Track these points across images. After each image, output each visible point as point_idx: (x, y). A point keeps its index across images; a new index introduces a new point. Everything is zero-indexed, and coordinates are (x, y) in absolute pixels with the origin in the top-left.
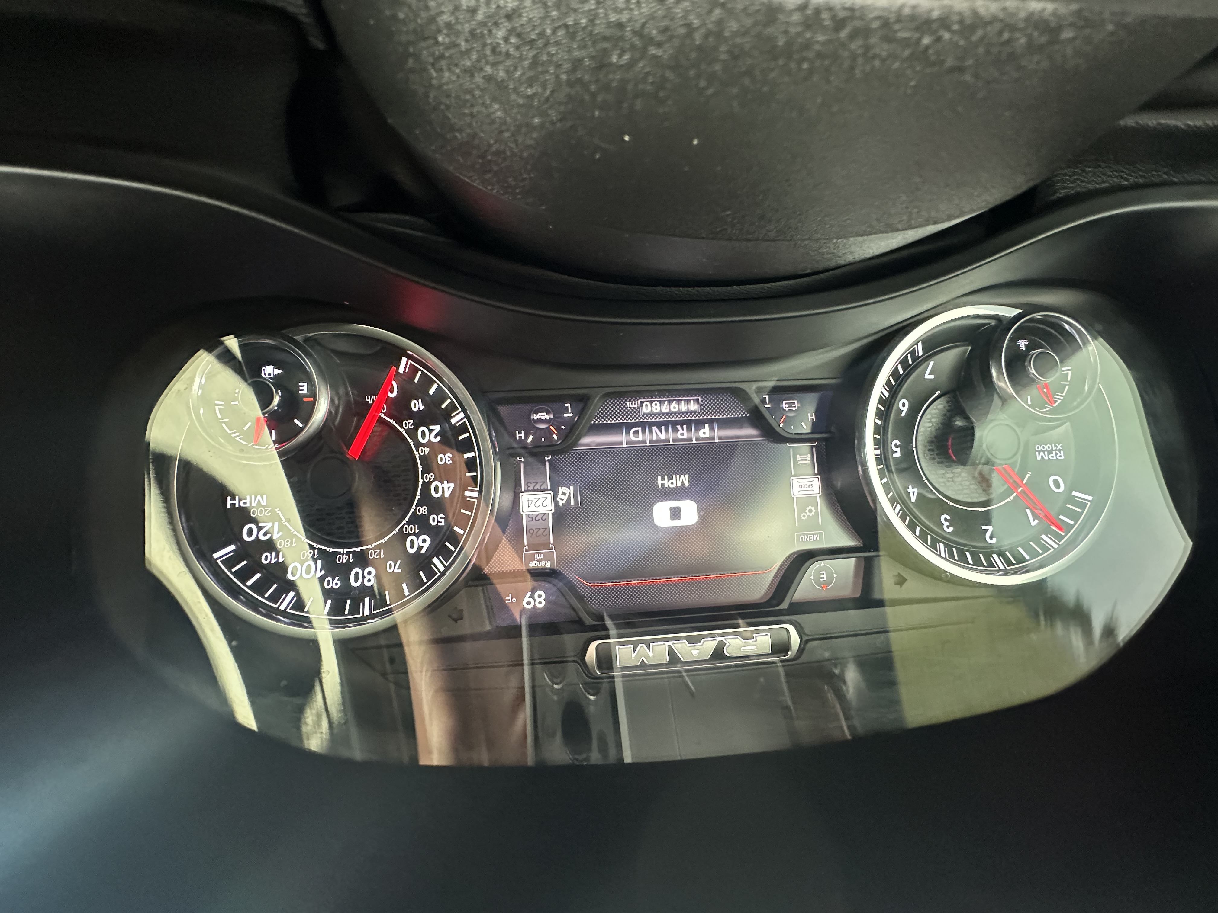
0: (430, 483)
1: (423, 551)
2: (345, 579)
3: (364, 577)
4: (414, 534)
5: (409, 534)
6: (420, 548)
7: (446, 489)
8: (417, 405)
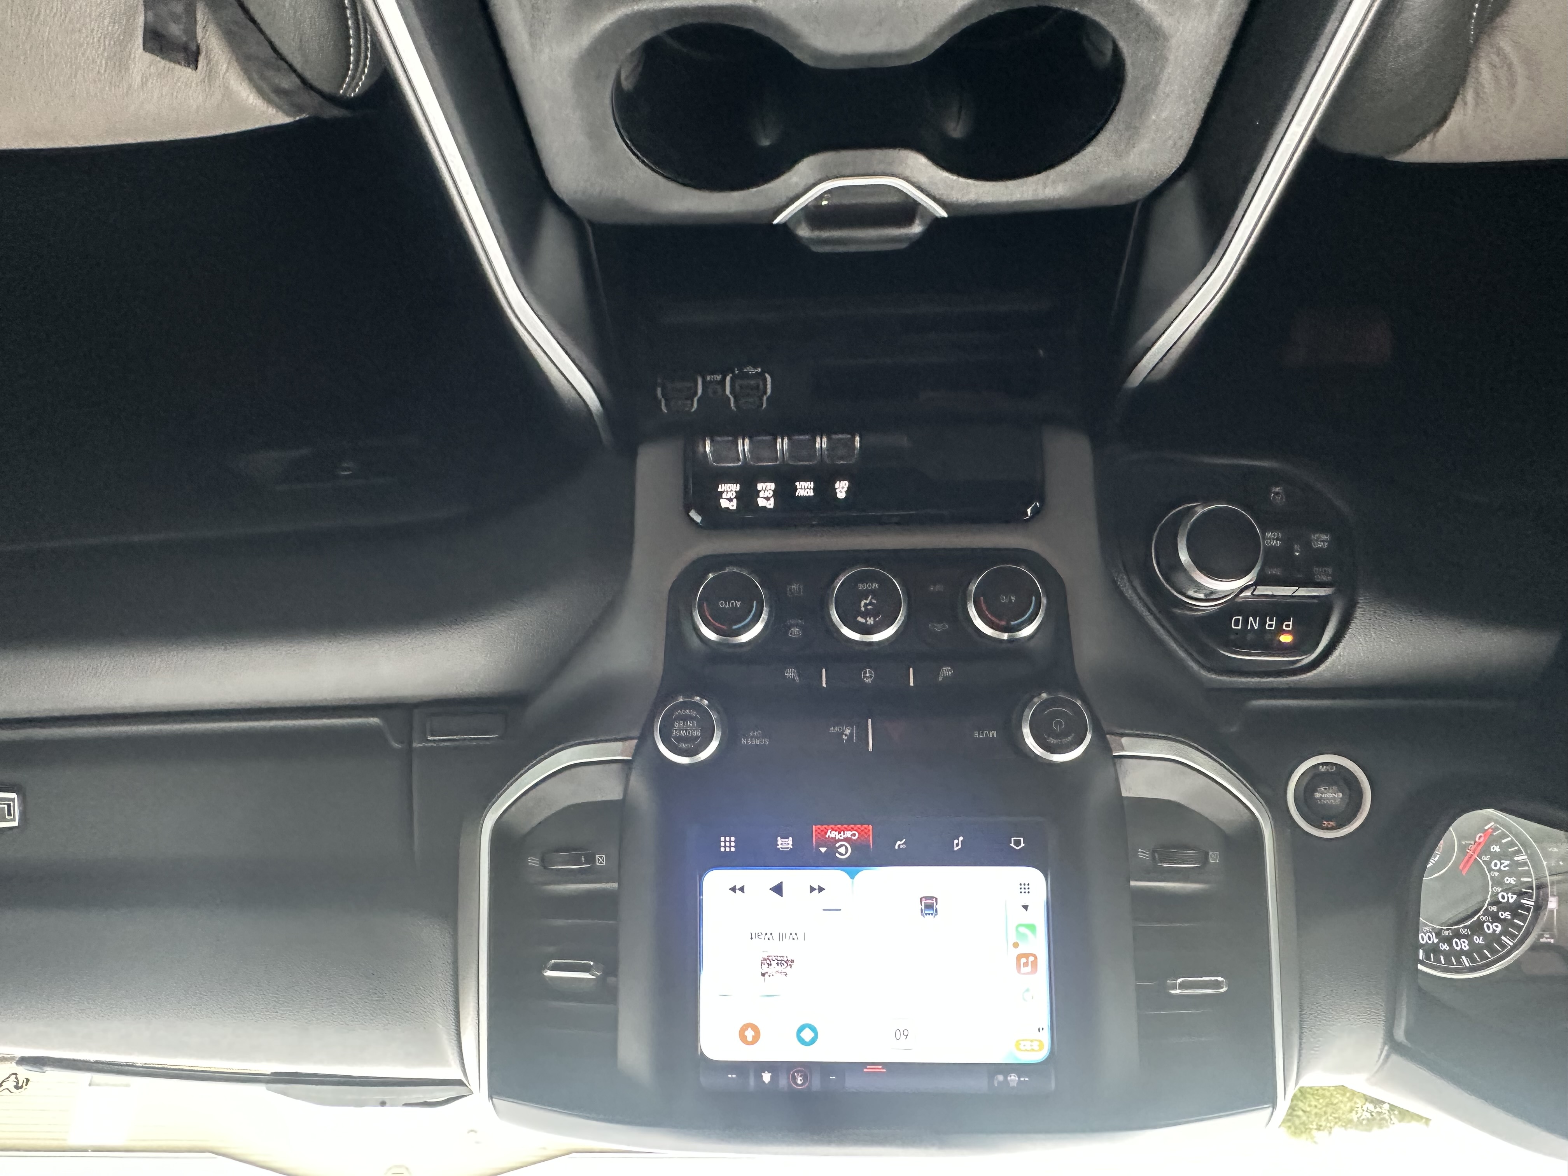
0: (1498, 893)
1: (1497, 932)
2: (1450, 945)
3: (1461, 945)
4: (1489, 921)
5: (1485, 922)
6: (1494, 931)
7: (1510, 898)
8: (1496, 849)
